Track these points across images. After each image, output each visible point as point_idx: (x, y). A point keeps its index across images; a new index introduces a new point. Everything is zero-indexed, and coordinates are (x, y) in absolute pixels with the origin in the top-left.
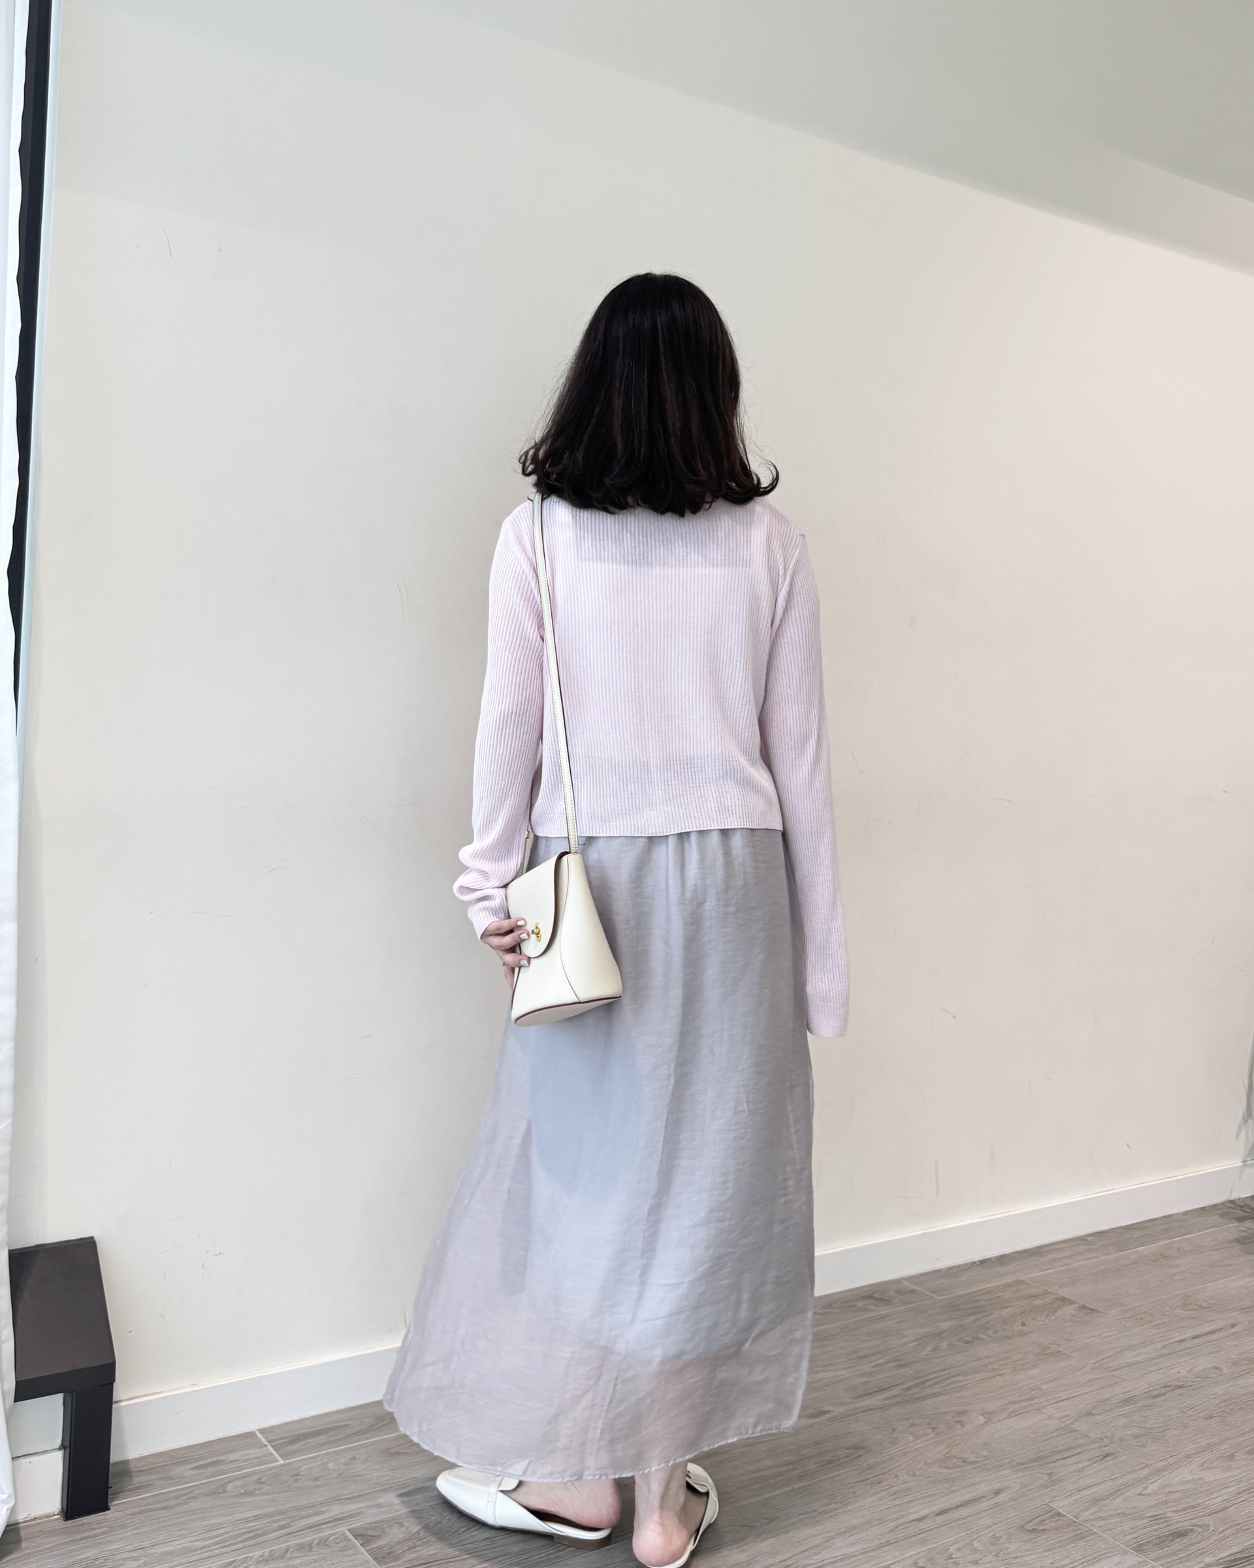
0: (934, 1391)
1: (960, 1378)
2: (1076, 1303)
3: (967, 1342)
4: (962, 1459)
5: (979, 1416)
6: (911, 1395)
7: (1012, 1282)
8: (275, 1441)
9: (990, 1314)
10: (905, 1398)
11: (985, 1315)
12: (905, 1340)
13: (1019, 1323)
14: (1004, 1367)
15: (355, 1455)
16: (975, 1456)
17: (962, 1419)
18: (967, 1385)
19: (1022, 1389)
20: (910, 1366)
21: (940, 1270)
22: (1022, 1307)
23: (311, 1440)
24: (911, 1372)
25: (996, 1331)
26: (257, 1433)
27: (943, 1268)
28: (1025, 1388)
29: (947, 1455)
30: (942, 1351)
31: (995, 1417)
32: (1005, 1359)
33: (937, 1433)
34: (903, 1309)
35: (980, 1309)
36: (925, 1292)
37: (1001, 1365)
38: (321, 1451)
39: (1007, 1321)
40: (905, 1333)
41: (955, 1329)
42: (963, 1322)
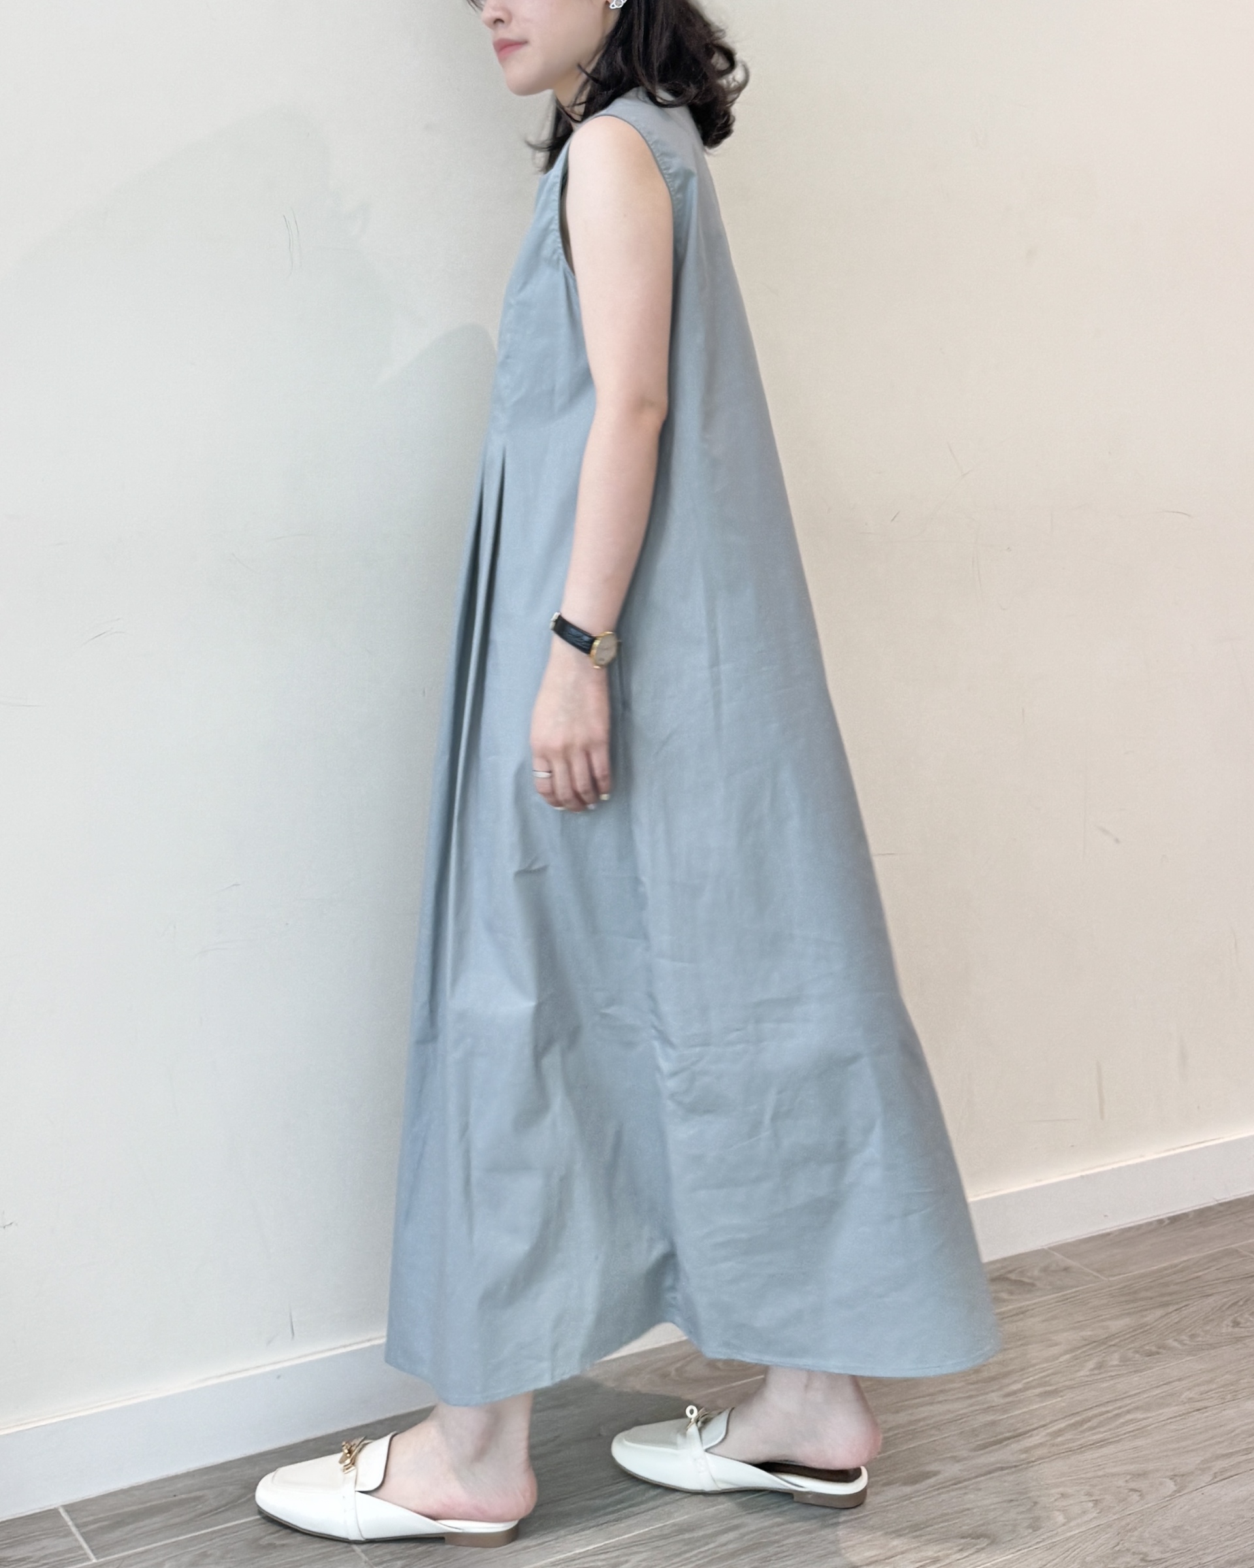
0: (1097, 1437)
1: (1139, 1415)
3: (1150, 1354)
4: (1141, 1554)
5: (1168, 1480)
6: (1063, 1444)
7: (1218, 1252)
8: (86, 1524)
9: (1187, 1305)
10: (1054, 1449)
11: (1176, 1307)
12: (1055, 1350)
13: (1228, 1321)
14: (1204, 1396)
15: (205, 1550)
16: (1161, 1549)
17: (1141, 1484)
18: (1149, 1428)
19: (1233, 1434)
20: (1062, 1394)
21: (1109, 1234)
22: (1234, 1294)
23: (141, 1524)
24: (1064, 1404)
25: (1193, 1335)
26: (61, 1511)
27: (1115, 1231)
28: (1237, 1432)
29: (1117, 1548)
30: (1110, 1369)
31: (1191, 1482)
32: (1207, 1382)
33: (1101, 1511)
34: (1053, 1298)
35: (1166, 1298)
36: (1086, 1270)
37: (1201, 1394)
38: (154, 1543)
39: (1211, 1317)
40: (1056, 1338)
41: (1131, 1332)
42: (1144, 1320)
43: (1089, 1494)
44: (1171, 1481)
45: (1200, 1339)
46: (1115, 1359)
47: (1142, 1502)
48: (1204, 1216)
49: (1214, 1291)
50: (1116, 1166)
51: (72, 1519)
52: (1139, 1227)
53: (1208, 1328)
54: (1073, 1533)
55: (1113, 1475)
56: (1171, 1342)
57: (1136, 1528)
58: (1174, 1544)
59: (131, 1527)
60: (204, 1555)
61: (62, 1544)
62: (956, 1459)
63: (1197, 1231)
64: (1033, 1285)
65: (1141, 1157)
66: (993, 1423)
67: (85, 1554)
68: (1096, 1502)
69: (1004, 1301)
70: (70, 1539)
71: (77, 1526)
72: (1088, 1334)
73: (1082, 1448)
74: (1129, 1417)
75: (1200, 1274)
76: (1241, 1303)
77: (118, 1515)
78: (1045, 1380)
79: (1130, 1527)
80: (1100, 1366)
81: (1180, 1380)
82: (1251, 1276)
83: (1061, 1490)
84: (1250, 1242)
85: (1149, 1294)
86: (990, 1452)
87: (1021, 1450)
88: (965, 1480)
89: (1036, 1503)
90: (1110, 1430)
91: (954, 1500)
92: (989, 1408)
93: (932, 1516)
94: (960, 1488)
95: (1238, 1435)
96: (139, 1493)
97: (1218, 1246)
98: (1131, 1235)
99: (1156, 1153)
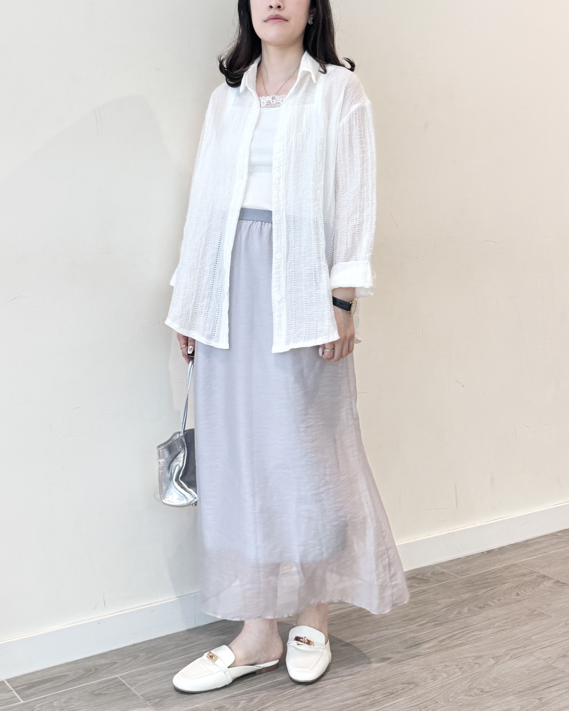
0: (460, 642)
1: (477, 633)
2: (553, 579)
3: (481, 608)
4: (480, 689)
5: (491, 659)
6: (445, 645)
7: (509, 565)
8: (17, 687)
9: (496, 587)
10: (441, 647)
11: (492, 588)
12: (439, 607)
13: (514, 594)
14: (506, 624)
15: (70, 696)
16: (489, 687)
17: (479, 661)
18: (482, 638)
20: (443, 625)
21: (460, 558)
22: (516, 582)
23: (42, 686)
24: (444, 629)
25: (499, 599)
26: (6, 682)
27: (463, 557)
28: (520, 639)
29: (470, 687)
30: (464, 614)
31: (501, 659)
32: (507, 619)
33: (463, 672)
34: (437, 585)
35: (488, 584)
36: (451, 573)
37: (504, 623)
38: (48, 694)
39: (507, 592)
40: (439, 602)
41: (472, 599)
42: (478, 594)
43: (457, 665)
44: (492, 659)
45: (502, 601)
46: (466, 610)
47: (480, 668)
48: (502, 550)
49: (508, 581)
50: (463, 529)
51: (11, 685)
52: (473, 555)
53: (506, 597)
54: (450, 681)
55: (467, 657)
56: (489, 603)
57: (478, 679)
58: (495, 685)
59: (36, 688)
60: (71, 698)
61: (6, 695)
62: (399, 652)
63: (500, 556)
64: (428, 580)
65: (474, 525)
66: (414, 637)
67: (18, 699)
68: (460, 669)
69: (414, 587)
70: (11, 693)
71: (13, 688)
72: (454, 600)
73: (453, 647)
74: (473, 634)
75: (501, 574)
76: (520, 586)
77: (31, 683)
78: (436, 619)
79: (474, 679)
80: (459, 613)
81: (494, 618)
82: (524, 575)
83: (445, 664)
84: (522, 560)
85: (479, 583)
86: (414, 649)
87: (427, 648)
88: (403, 661)
89: (434, 670)
90: (465, 639)
91: (399, 669)
92: (412, 631)
93: (390, 675)
94: (401, 664)
96: (39, 674)
97: (509, 563)
98: (470, 558)
99: (480, 523)
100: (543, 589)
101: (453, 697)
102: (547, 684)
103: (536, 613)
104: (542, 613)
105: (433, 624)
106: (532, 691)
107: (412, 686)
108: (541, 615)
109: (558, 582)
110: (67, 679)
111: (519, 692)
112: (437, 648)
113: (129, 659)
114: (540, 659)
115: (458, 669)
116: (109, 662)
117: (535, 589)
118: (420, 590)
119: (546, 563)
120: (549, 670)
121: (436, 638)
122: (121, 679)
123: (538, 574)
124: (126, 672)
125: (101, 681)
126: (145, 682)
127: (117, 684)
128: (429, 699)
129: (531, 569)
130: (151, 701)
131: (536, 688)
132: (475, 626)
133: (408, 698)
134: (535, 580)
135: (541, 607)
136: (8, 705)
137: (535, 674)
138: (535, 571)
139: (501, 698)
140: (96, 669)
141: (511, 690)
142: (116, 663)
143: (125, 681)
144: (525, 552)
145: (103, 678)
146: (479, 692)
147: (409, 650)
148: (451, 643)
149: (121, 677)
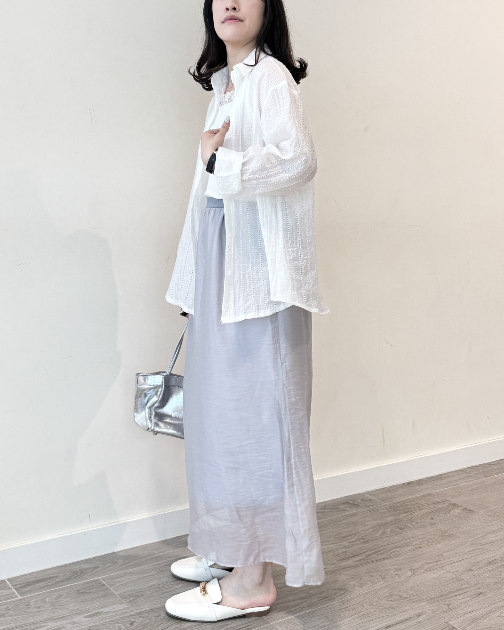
0: (383, 557)
1: (397, 549)
2: (462, 506)
3: (402, 529)
4: (399, 596)
6: (371, 559)
7: (426, 494)
8: (16, 585)
9: (414, 513)
10: (367, 561)
11: (410, 513)
12: (366, 528)
13: (430, 518)
14: (422, 543)
15: (61, 594)
16: (407, 594)
17: (399, 573)
18: (402, 554)
19: (432, 556)
20: (370, 542)
21: (386, 488)
22: (431, 509)
23: (37, 585)
24: (370, 546)
25: (417, 522)
26: (6, 581)
27: (388, 487)
28: (434, 555)
29: (391, 594)
30: (387, 534)
31: (417, 572)
32: (422, 538)
33: (385, 581)
34: (366, 510)
35: (407, 510)
36: (377, 500)
37: (420, 542)
38: (42, 591)
39: (423, 517)
40: (367, 523)
41: (394, 521)
42: (399, 517)
43: (380, 576)
44: (410, 571)
45: (419, 524)
46: (389, 530)
47: (400, 578)
48: (420, 482)
49: (425, 507)
50: (388, 464)
51: (11, 584)
52: (397, 486)
53: (422, 520)
54: (374, 589)
55: (389, 569)
56: (409, 525)
57: (397, 587)
58: (412, 592)
59: (32, 586)
60: (61, 596)
61: (7, 592)
62: (332, 564)
63: (418, 487)
64: (358, 505)
65: (398, 460)
66: (345, 552)
67: (16, 595)
68: (383, 579)
69: (348, 510)
70: (11, 590)
71: (13, 586)
72: (379, 522)
73: (378, 561)
74: (395, 550)
75: (419, 502)
76: (434, 512)
77: (28, 582)
78: (364, 537)
79: (395, 587)
80: (383, 533)
81: (412, 538)
82: (438, 503)
83: (370, 574)
84: (437, 491)
85: (401, 508)
86: (345, 562)
87: (356, 561)
88: (336, 571)
90: (388, 554)
91: (332, 577)
92: (343, 547)
95: (433, 556)
96: (34, 574)
97: (425, 492)
98: (394, 488)
99: (403, 459)
100: (454, 514)
101: (377, 602)
102: (455, 593)
103: (447, 534)
104: (452, 534)
105: (362, 541)
106: (442, 598)
107: (342, 592)
108: (452, 536)
109: (466, 509)
110: (58, 580)
111: (431, 599)
112: (364, 561)
113: (109, 564)
114: (449, 572)
115: (381, 579)
116: (93, 566)
117: (446, 515)
118: (350, 514)
119: (456, 494)
120: (456, 581)
121: (363, 553)
122: (102, 581)
123: (450, 503)
124: (106, 575)
125: (86, 582)
126: (122, 583)
127: (99, 585)
128: (357, 602)
129: (444, 498)
130: (127, 599)
131: (445, 596)
132: (397, 544)
133: (339, 602)
134: (447, 507)
135: (452, 529)
136: (8, 600)
137: (445, 584)
138: (447, 500)
139: (416, 604)
140: (82, 572)
141: (425, 597)
142: (98, 567)
143: (105, 583)
144: (439, 484)
145: (87, 579)
146: (398, 598)
147: (341, 563)
148: (376, 557)
149: (102, 579)
